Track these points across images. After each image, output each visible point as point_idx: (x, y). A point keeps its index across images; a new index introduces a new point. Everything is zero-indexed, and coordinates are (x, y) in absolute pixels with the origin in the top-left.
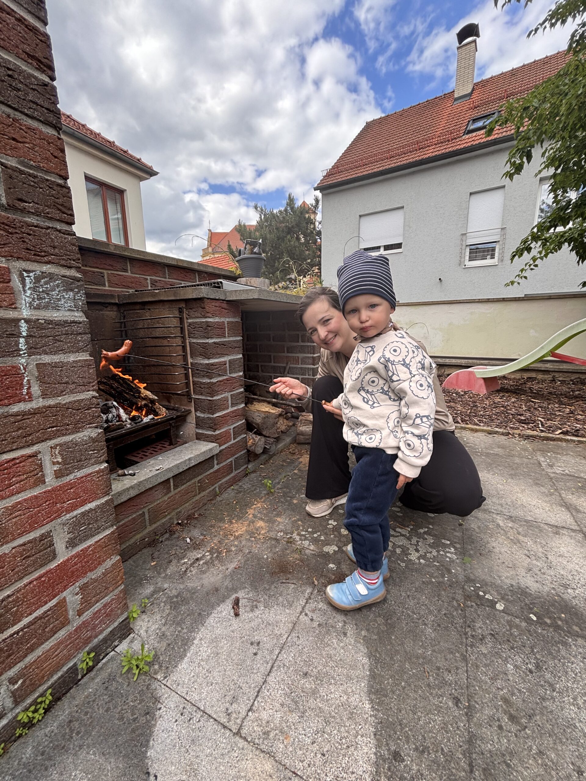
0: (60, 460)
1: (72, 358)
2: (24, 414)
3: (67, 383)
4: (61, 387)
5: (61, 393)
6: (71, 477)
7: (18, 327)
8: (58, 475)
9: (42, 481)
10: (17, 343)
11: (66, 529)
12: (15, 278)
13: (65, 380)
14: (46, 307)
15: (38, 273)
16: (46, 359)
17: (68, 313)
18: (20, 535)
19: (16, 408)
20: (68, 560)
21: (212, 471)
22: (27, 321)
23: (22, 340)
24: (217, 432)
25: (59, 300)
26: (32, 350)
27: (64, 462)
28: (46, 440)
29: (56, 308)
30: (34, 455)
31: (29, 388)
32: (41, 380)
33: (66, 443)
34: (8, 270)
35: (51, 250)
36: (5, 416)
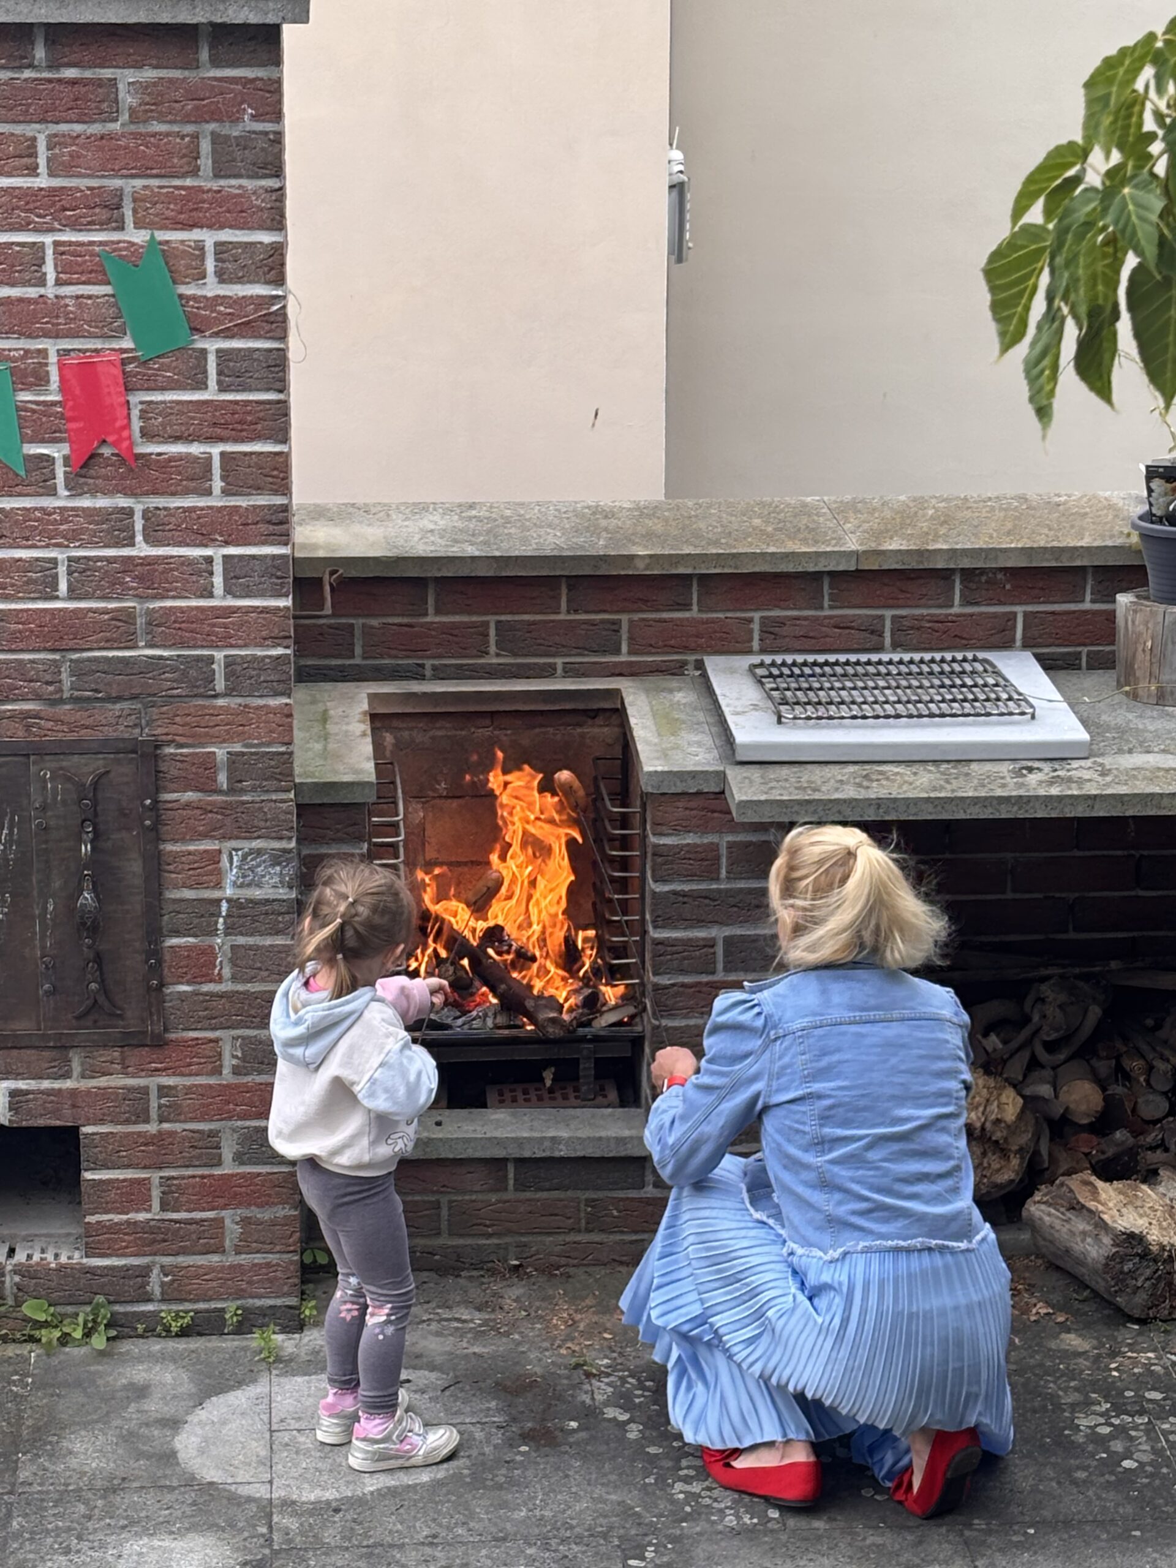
0: (239, 1055)
1: (268, 941)
2: (212, 995)
3: (260, 969)
4: (253, 972)
5: (250, 980)
6: (249, 1078)
7: (220, 907)
8: (236, 1071)
9: (217, 1071)
10: (217, 923)
11: (236, 1136)
12: (225, 858)
13: (259, 965)
14: (249, 885)
15: (247, 850)
16: (241, 940)
17: (271, 891)
18: (192, 1120)
19: (206, 988)
20: (232, 1175)
22: (229, 901)
23: (221, 920)
25: (263, 876)
26: (229, 930)
27: (244, 1059)
28: (228, 1028)
29: (259, 886)
30: (216, 1041)
31: (221, 969)
32: (233, 962)
33: (249, 1037)
34: (220, 851)
35: (262, 824)
36: (196, 993)
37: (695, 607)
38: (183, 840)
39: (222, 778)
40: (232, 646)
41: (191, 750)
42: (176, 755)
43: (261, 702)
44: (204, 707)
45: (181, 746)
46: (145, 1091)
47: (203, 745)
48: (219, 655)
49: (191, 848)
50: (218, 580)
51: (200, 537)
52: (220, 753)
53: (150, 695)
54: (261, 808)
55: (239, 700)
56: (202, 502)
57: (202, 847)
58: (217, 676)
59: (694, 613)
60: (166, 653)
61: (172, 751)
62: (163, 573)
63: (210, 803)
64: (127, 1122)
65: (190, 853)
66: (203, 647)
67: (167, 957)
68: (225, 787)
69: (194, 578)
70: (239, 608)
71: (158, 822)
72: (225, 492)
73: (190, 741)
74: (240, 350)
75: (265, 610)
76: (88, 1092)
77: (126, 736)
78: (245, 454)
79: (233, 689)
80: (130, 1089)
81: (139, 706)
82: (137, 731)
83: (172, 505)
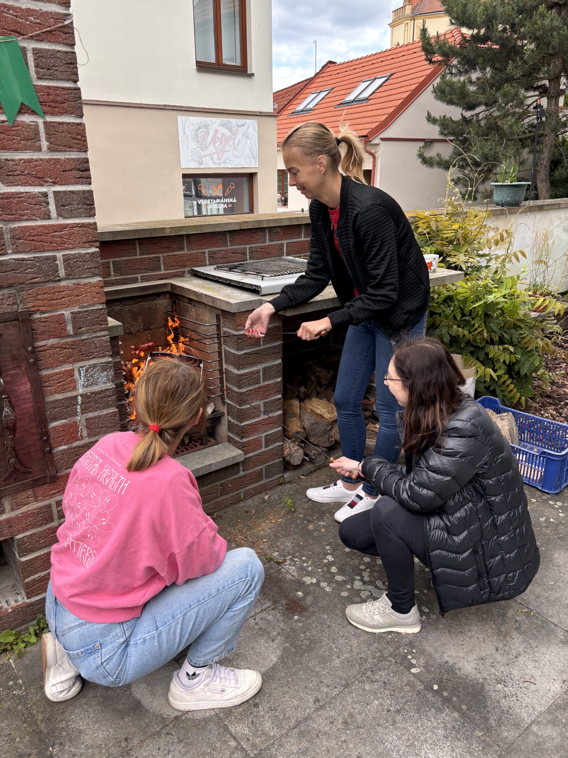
1: (105, 412)
2: (78, 447)
3: (102, 427)
4: (98, 430)
5: (98, 434)
7: (77, 400)
10: (76, 409)
12: (76, 373)
13: (101, 425)
14: (91, 385)
15: (88, 366)
16: (90, 415)
17: (103, 385)
19: (75, 444)
21: (236, 476)
22: (81, 395)
23: (79, 407)
24: (245, 440)
25: (98, 379)
29: (96, 384)
31: (82, 432)
32: (87, 427)
34: (73, 369)
35: (95, 350)
36: (69, 449)
37: (186, 249)
38: (52, 367)
39: (70, 328)
40: (66, 249)
41: (50, 314)
42: (41, 318)
43: (86, 281)
44: (54, 287)
45: (43, 312)
46: (49, 506)
47: (56, 310)
48: (59, 255)
49: (57, 370)
50: (52, 207)
51: (38, 180)
52: (67, 313)
53: (20, 284)
54: (92, 342)
55: (74, 281)
56: (36, 156)
57: (63, 369)
58: (59, 268)
59: (185, 251)
60: (26, 256)
61: (38, 316)
62: (17, 204)
63: (64, 344)
64: (41, 525)
65: (57, 374)
66: (49, 250)
67: (52, 434)
68: (72, 333)
69: (38, 207)
70: (68, 225)
71: (37, 360)
72: (51, 150)
73: (49, 309)
74: (48, 50)
75: (83, 225)
76: (17, 517)
77: (9, 310)
78: (60, 123)
79: (69, 275)
80: (40, 508)
81: (14, 291)
82: (15, 307)
83: (17, 158)
